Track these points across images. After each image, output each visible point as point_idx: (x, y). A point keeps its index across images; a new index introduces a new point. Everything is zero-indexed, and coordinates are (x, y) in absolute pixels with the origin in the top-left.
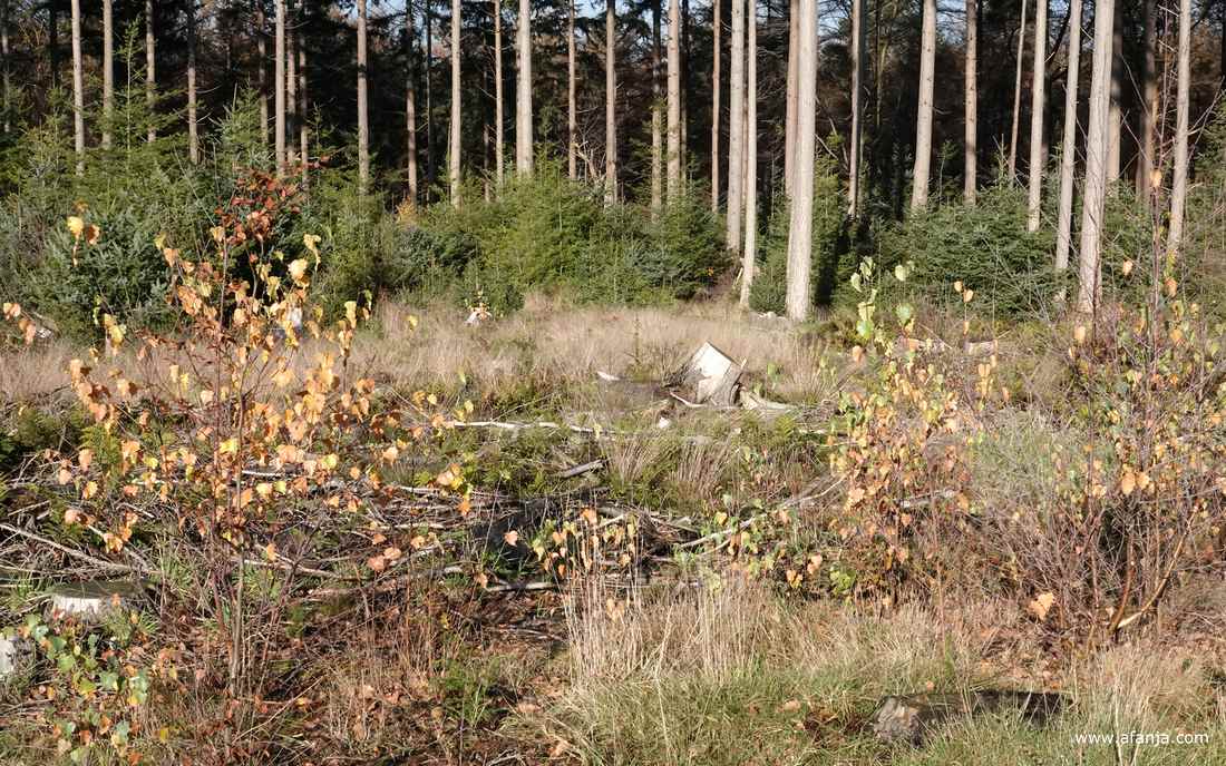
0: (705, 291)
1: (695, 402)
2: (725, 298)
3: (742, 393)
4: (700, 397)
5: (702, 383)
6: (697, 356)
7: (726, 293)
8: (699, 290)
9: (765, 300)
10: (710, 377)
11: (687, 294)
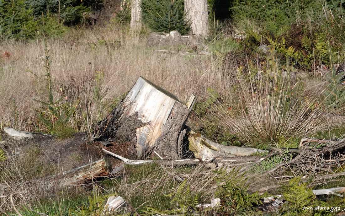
0: (91, 15)
1: (136, 158)
2: (112, 20)
3: (191, 140)
4: (140, 149)
5: (141, 132)
6: (131, 97)
7: (114, 15)
8: (84, 14)
9: (165, 19)
10: (149, 123)
11: (73, 19)
